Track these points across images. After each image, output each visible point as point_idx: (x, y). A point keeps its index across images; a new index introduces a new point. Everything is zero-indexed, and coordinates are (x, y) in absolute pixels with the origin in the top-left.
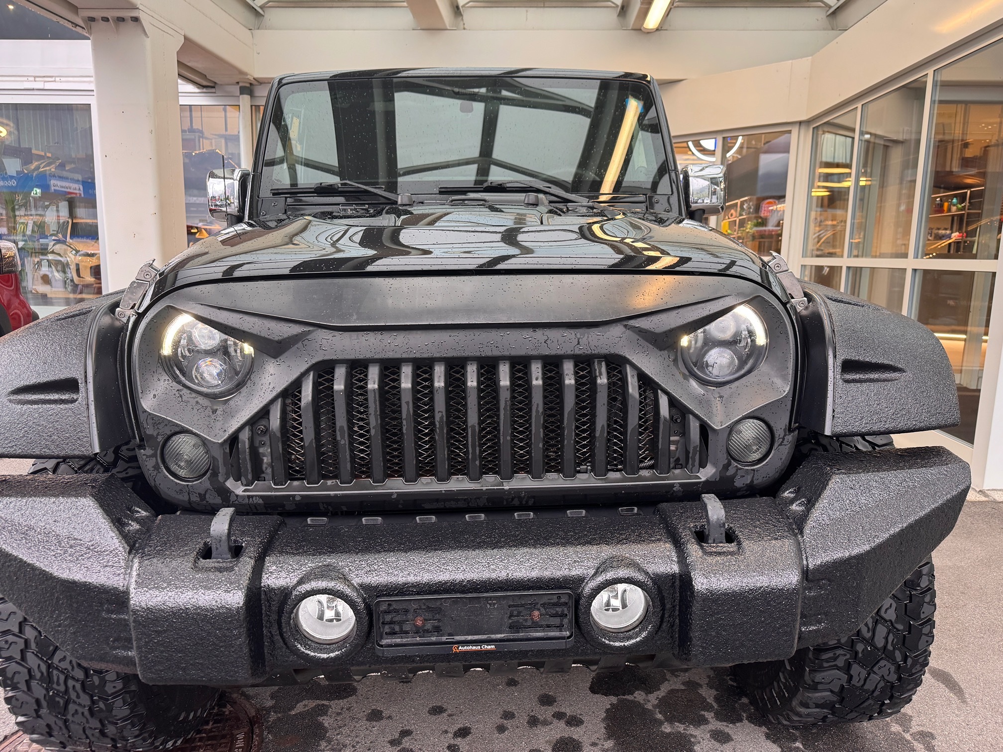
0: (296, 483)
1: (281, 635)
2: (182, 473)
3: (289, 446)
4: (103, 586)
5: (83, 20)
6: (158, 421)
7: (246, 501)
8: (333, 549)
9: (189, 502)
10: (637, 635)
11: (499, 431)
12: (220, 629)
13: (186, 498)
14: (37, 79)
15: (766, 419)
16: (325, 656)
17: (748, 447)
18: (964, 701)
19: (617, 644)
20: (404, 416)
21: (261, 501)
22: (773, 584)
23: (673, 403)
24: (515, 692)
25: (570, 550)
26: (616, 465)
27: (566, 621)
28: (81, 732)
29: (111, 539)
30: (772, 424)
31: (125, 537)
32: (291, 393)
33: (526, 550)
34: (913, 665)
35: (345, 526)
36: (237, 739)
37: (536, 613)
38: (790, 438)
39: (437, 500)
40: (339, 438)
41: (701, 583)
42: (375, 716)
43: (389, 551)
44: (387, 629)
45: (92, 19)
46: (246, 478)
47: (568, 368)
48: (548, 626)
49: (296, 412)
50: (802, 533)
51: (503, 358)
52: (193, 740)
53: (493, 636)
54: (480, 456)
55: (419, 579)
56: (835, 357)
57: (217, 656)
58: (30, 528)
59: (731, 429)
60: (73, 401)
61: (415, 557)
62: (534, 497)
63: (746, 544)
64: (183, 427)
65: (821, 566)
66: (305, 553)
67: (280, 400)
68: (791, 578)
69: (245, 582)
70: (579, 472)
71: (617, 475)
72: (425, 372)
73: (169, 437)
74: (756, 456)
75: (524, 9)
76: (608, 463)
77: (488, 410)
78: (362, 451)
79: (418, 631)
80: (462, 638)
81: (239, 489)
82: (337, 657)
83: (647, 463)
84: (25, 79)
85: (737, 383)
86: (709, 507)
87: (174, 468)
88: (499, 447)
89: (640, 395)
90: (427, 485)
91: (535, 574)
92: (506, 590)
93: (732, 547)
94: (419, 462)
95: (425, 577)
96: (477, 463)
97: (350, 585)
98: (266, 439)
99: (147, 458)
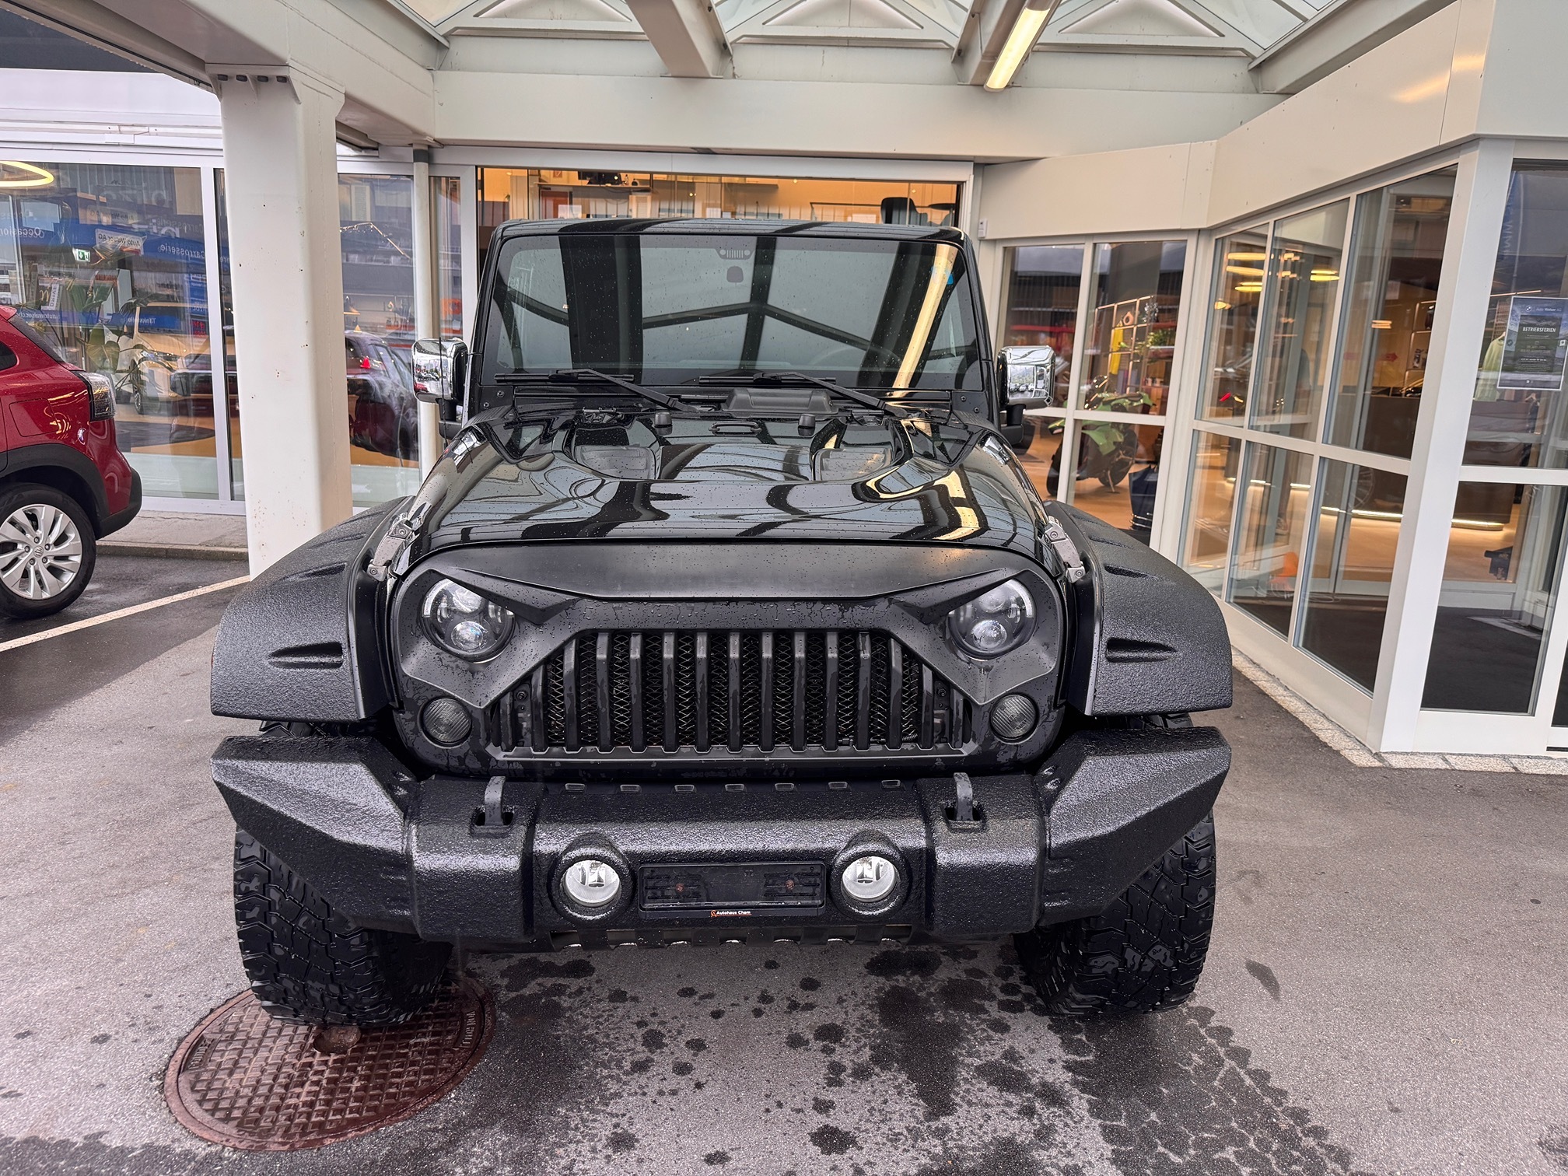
0: (555, 750)
1: (551, 897)
2: (441, 737)
3: (549, 712)
4: (382, 849)
5: (212, 77)
6: (418, 686)
7: (506, 766)
8: (598, 818)
9: (448, 766)
10: (886, 905)
11: (760, 701)
12: (497, 890)
13: (445, 762)
14: (123, 129)
15: (1031, 695)
16: (591, 918)
17: (1012, 723)
18: (1276, 998)
19: (866, 913)
20: (665, 685)
21: (521, 767)
22: (1011, 860)
23: (937, 676)
24: (775, 975)
25: (825, 825)
26: (879, 738)
27: (818, 890)
28: (318, 999)
29: (385, 805)
30: (1037, 700)
31: (398, 802)
32: (553, 661)
33: (782, 823)
34: (1190, 951)
35: (606, 793)
36: (468, 1018)
37: (790, 882)
38: (1054, 714)
39: (696, 771)
40: (600, 705)
41: (943, 858)
42: (619, 996)
43: (653, 820)
44: (649, 894)
45: (225, 77)
46: (507, 745)
47: (832, 641)
48: (801, 895)
49: (556, 679)
50: (1049, 812)
51: (767, 630)
52: (420, 1018)
53: (750, 903)
54: (741, 726)
55: (680, 848)
56: (1101, 635)
57: (493, 915)
58: (305, 792)
59: (996, 703)
60: (338, 665)
61: (678, 828)
62: (795, 769)
63: (990, 822)
64: (445, 692)
65: (1063, 845)
66: (572, 822)
67: (542, 667)
68: (1030, 856)
69: (520, 847)
70: (841, 744)
71: (879, 748)
72: (687, 640)
73: (430, 702)
74: (1020, 732)
75: (821, 49)
76: (872, 735)
77: (750, 664)
78: (622, 719)
79: (678, 897)
80: (720, 904)
81: (500, 756)
82: (602, 919)
83: (912, 736)
84: (106, 128)
85: (1004, 658)
86: (959, 786)
87: (433, 731)
88: (760, 716)
89: (904, 668)
90: (687, 754)
91: (789, 846)
92: (762, 860)
93: (976, 825)
94: (678, 730)
95: (686, 847)
96: (738, 733)
97: (616, 851)
98: (527, 704)
99: (405, 721)
